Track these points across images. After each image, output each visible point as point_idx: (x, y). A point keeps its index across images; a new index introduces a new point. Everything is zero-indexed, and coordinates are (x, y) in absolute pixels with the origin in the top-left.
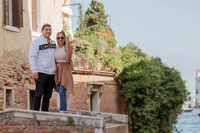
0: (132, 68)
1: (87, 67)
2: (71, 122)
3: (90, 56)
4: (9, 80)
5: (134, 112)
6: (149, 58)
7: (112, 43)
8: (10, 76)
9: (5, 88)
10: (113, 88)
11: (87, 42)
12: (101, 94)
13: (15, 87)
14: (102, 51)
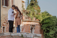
0: (46, 19)
1: (30, 19)
2: (22, 36)
3: (31, 15)
4: (4, 24)
5: (46, 35)
6: (52, 16)
7: (39, 11)
8: (4, 23)
9: (3, 26)
10: (39, 27)
11: (30, 11)
12: (35, 28)
13: (6, 26)
14: (35, 14)
